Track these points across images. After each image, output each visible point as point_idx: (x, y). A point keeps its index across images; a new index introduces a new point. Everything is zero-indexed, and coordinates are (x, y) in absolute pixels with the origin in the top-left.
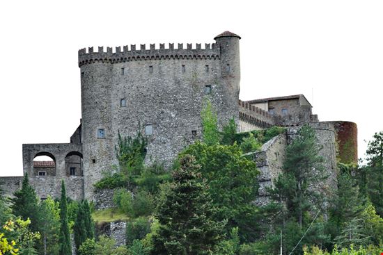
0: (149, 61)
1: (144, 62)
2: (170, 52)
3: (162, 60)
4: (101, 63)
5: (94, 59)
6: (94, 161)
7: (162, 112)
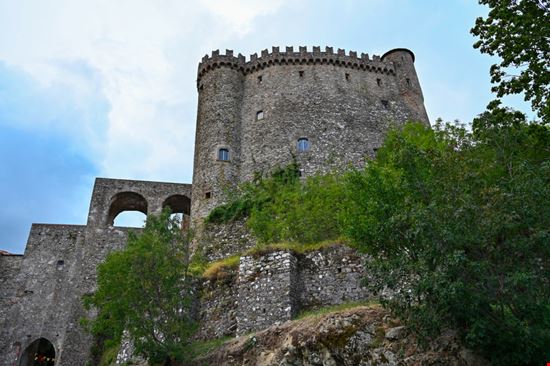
0: (298, 66)
1: (292, 66)
2: (329, 56)
3: (318, 66)
4: (229, 69)
5: (218, 62)
6: (208, 195)
7: (324, 122)
